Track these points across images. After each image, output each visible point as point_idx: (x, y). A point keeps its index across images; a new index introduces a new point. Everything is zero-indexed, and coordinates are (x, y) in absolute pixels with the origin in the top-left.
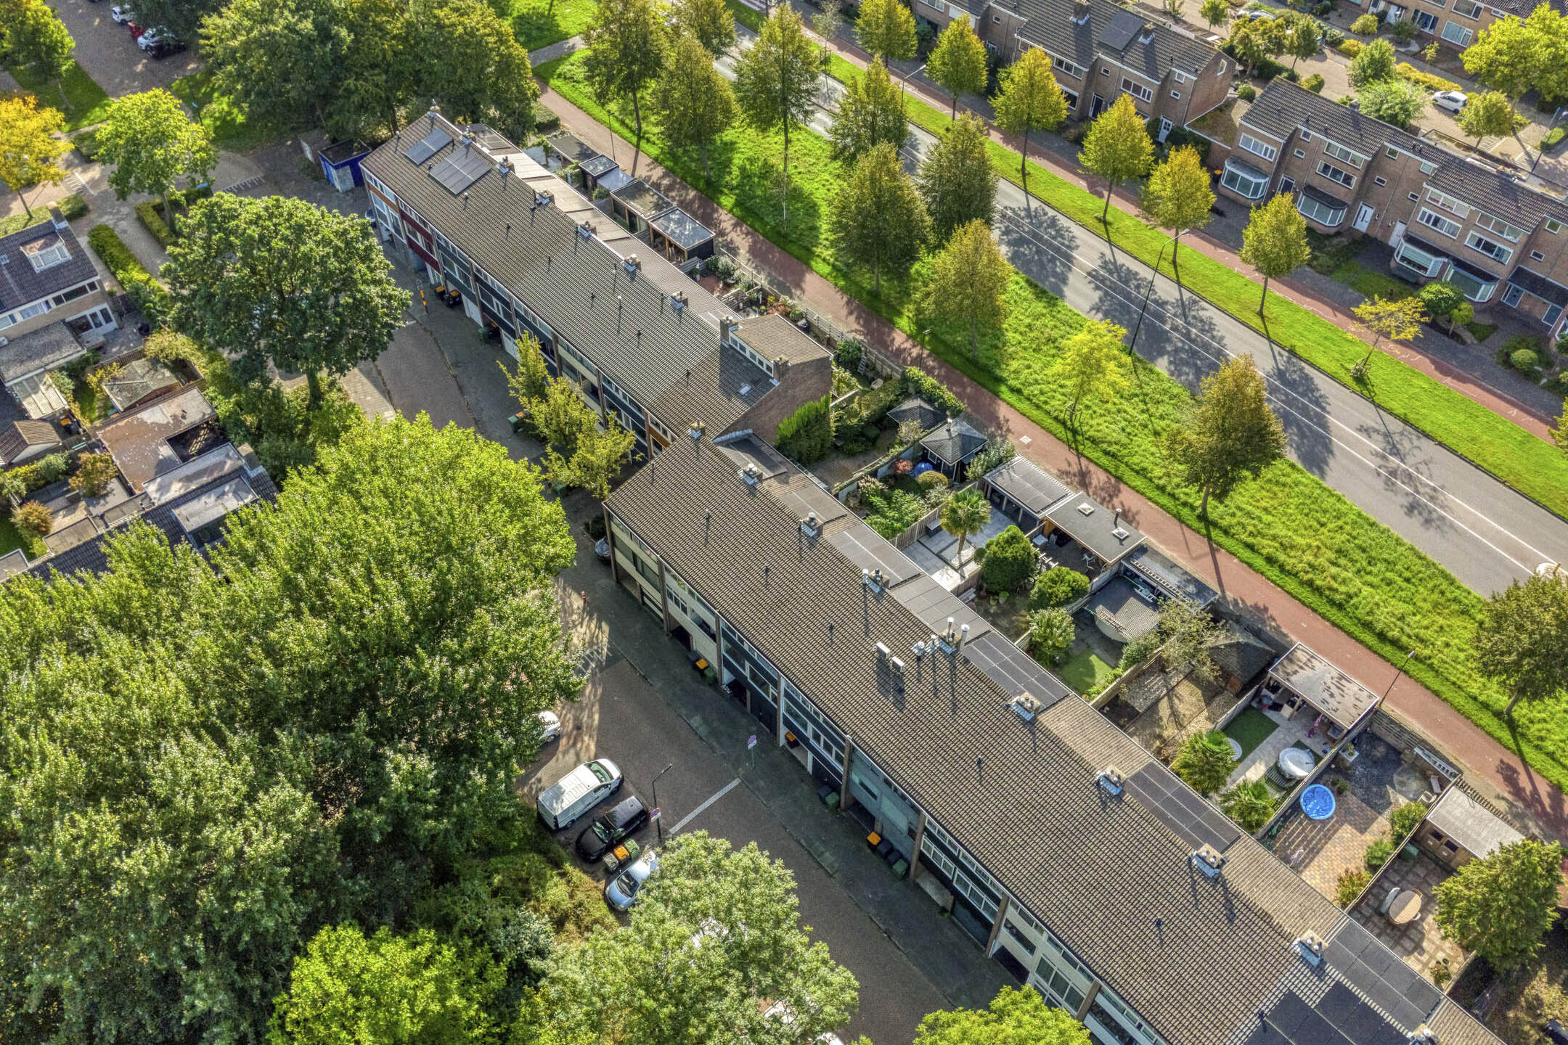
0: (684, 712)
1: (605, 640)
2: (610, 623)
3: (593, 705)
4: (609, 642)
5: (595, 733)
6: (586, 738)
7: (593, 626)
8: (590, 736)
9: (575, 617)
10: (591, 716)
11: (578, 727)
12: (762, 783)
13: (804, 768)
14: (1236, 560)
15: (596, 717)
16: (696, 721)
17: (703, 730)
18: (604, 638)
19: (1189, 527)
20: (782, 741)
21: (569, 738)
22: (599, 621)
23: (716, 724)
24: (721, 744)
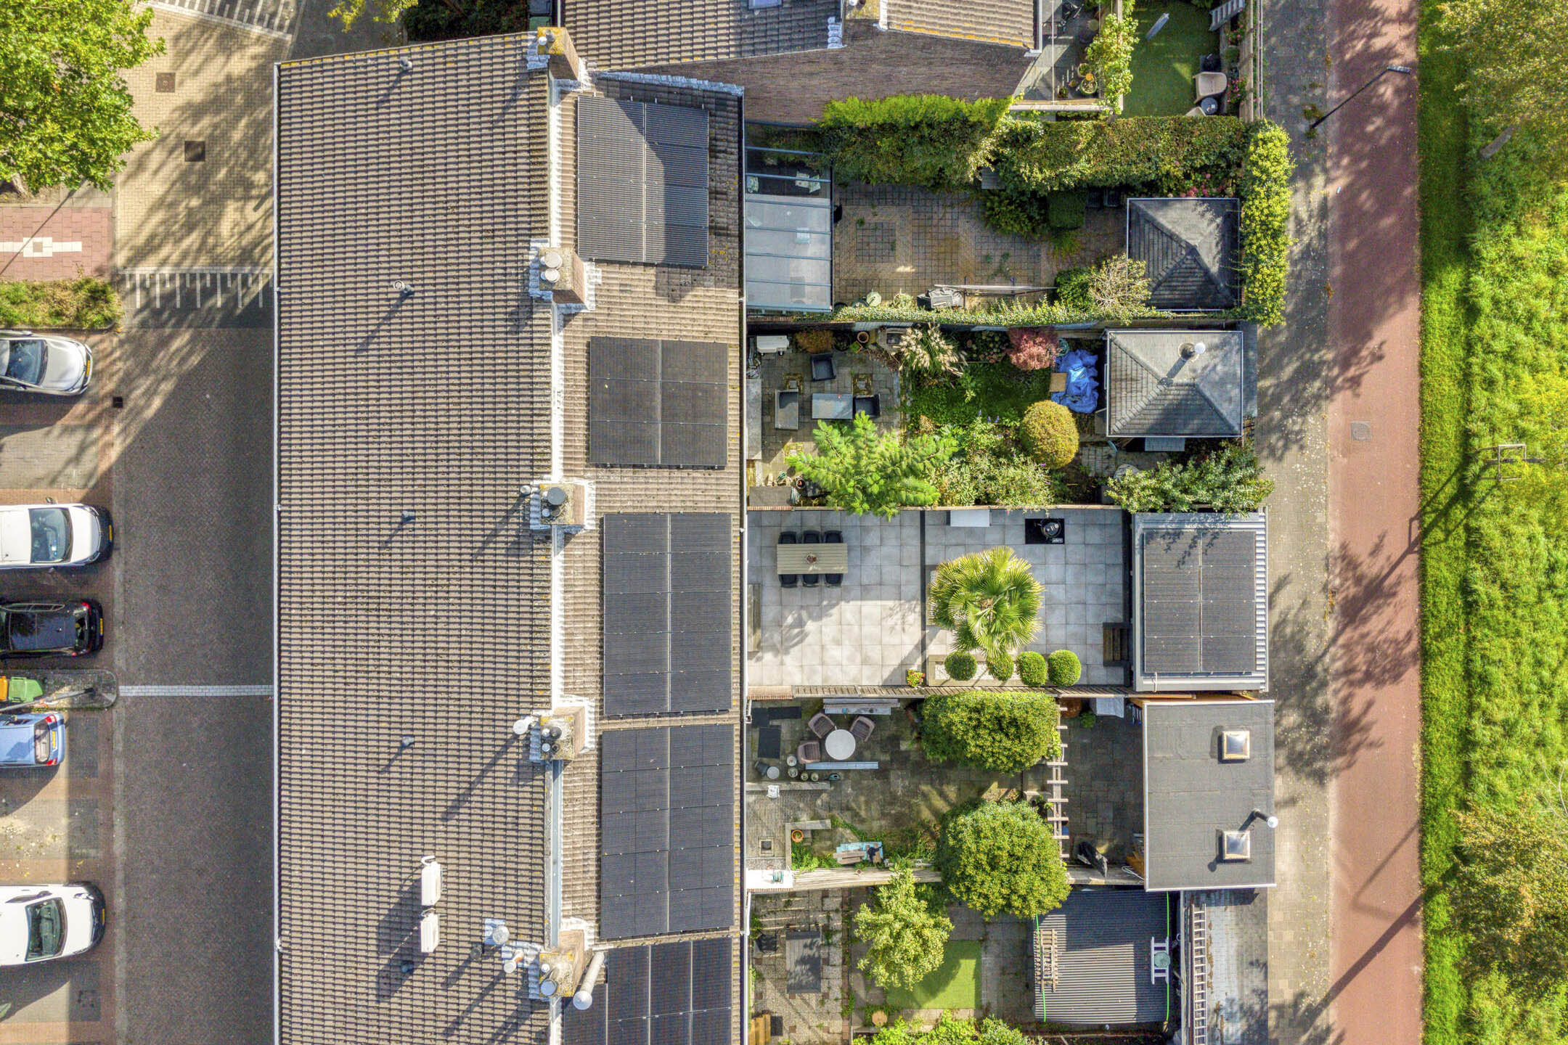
3: (164, 378)
5: (134, 429)
6: (116, 429)
8: (125, 430)
10: (150, 394)
11: (118, 399)
14: (1418, 969)
15: (157, 403)
19: (1422, 847)
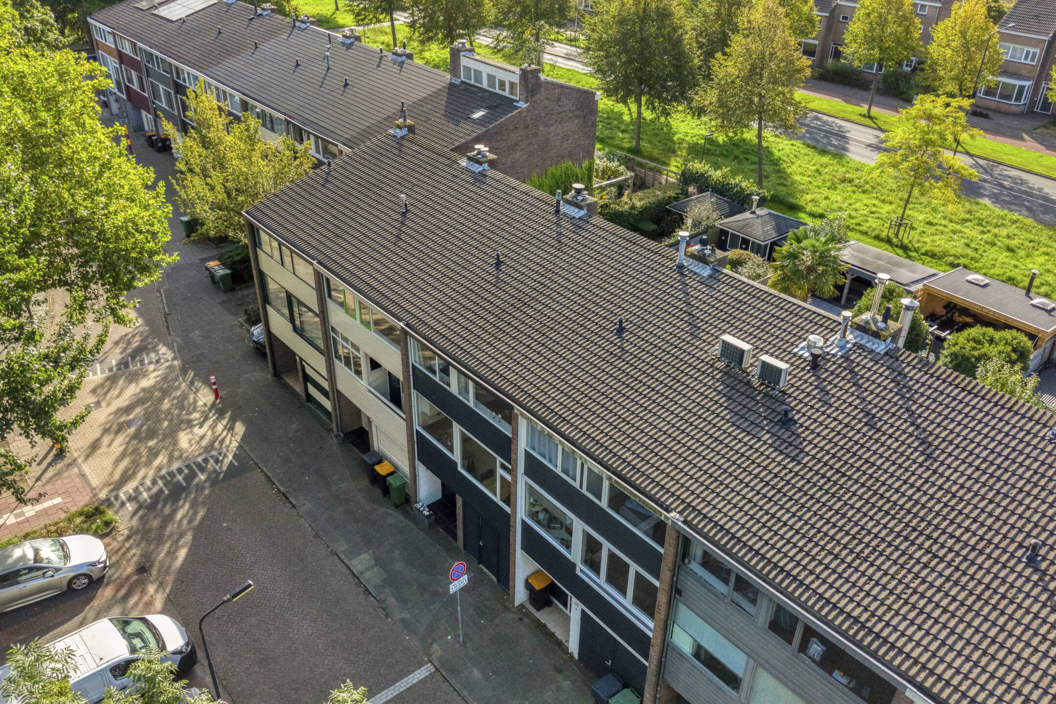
0: (341, 547)
1: (235, 444)
2: (247, 422)
3: (181, 536)
4: (240, 447)
5: (170, 579)
6: (151, 589)
7: (220, 427)
8: (161, 585)
9: (196, 415)
10: (172, 554)
11: (142, 569)
12: (476, 673)
13: (561, 646)
15: (182, 553)
16: (361, 562)
17: (372, 577)
18: (233, 443)
20: (520, 595)
21: (120, 587)
22: (233, 420)
23: (399, 566)
24: (403, 601)
